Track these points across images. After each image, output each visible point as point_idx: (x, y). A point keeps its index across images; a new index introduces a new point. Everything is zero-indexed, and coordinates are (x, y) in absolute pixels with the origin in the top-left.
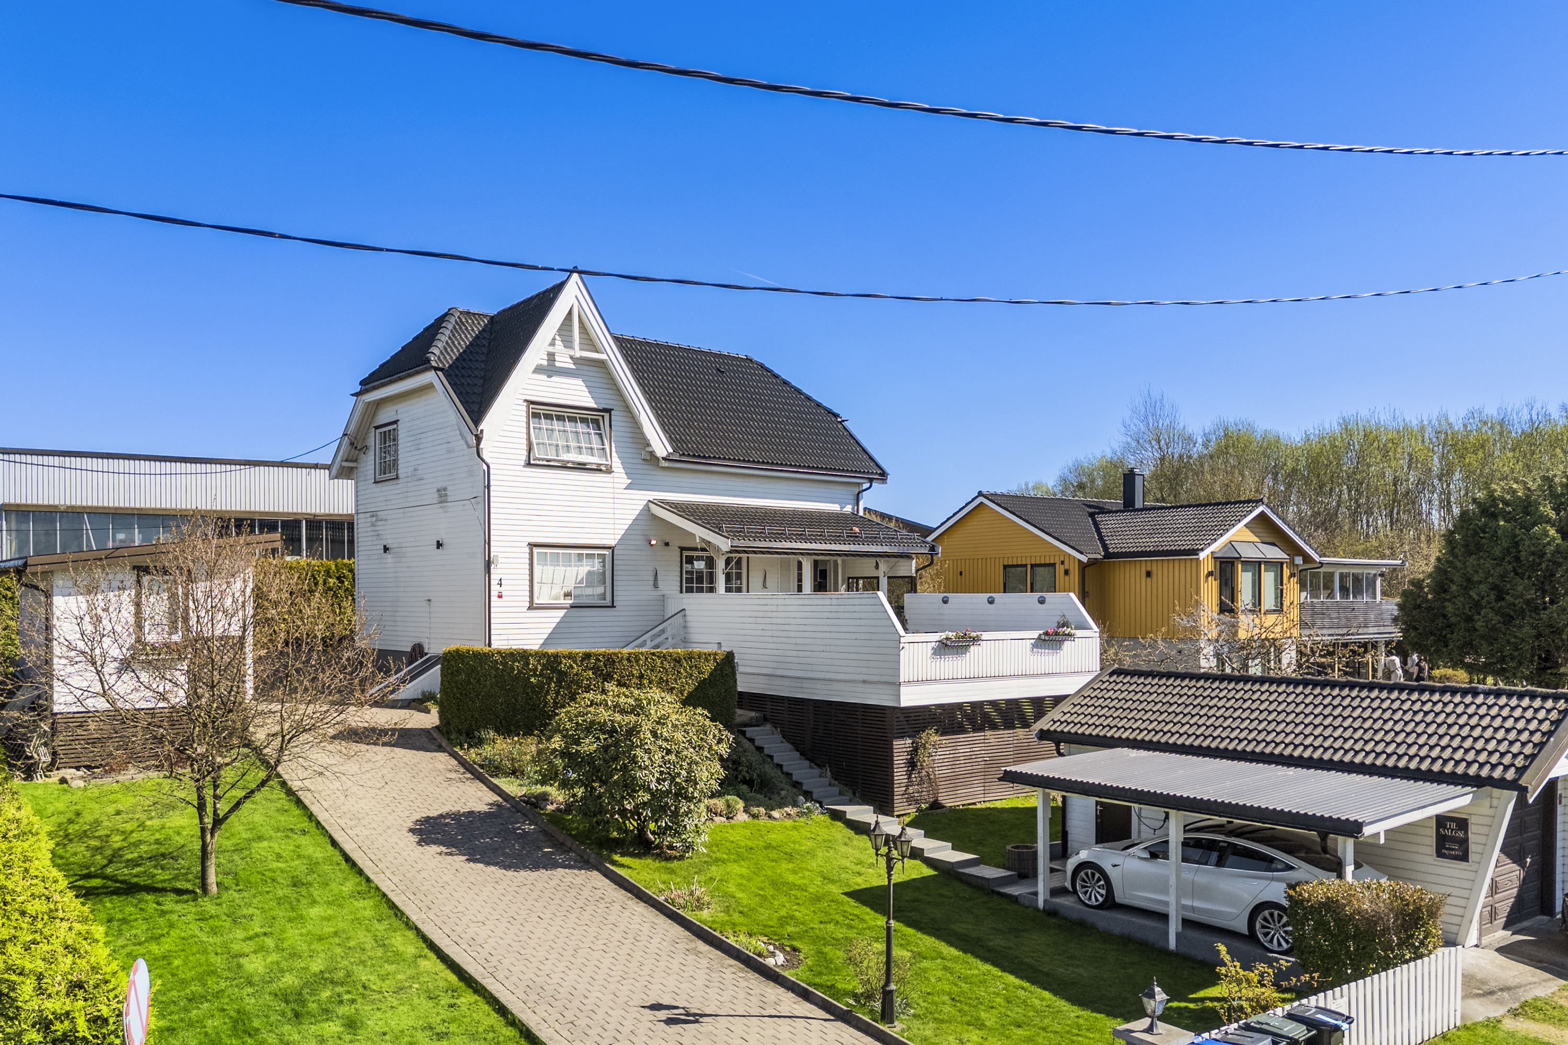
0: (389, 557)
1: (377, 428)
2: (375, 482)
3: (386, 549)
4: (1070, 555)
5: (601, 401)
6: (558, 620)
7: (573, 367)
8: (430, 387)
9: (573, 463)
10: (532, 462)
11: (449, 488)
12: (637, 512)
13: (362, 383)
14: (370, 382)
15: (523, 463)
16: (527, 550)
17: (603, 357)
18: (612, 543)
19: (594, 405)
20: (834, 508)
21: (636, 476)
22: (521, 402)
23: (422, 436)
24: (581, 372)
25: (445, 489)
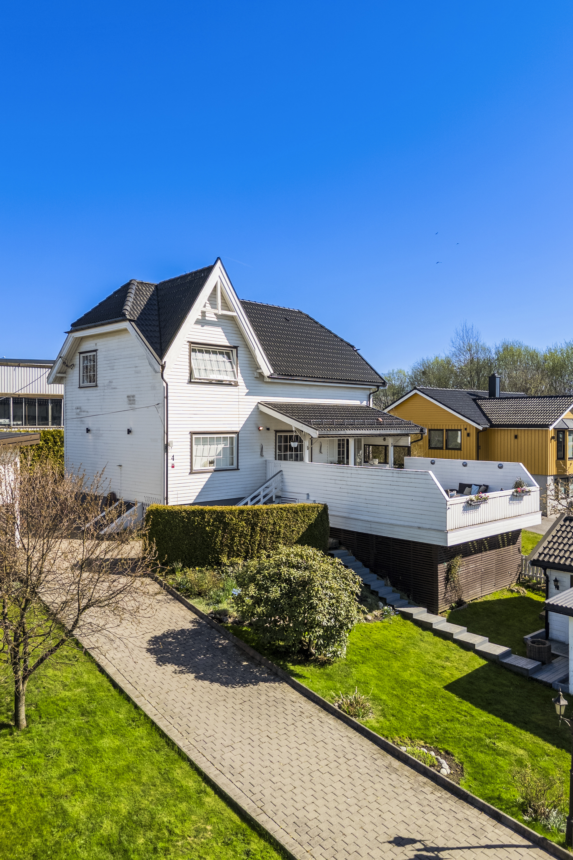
0: (90, 436)
1: (81, 353)
2: (80, 387)
3: (88, 430)
4: (470, 425)
5: (232, 341)
6: (206, 480)
7: (216, 320)
8: (125, 330)
9: (216, 380)
10: (192, 380)
11: (136, 396)
12: (252, 410)
13: (73, 325)
14: (77, 326)
15: (187, 381)
16: (189, 436)
17: (234, 314)
18: (238, 430)
19: (228, 344)
20: (357, 403)
21: (251, 388)
22: (186, 343)
23: (115, 361)
24: (220, 323)
25: (133, 396)
